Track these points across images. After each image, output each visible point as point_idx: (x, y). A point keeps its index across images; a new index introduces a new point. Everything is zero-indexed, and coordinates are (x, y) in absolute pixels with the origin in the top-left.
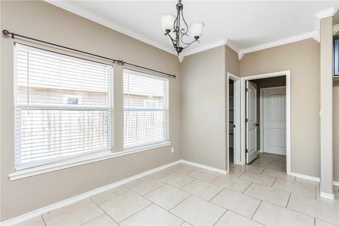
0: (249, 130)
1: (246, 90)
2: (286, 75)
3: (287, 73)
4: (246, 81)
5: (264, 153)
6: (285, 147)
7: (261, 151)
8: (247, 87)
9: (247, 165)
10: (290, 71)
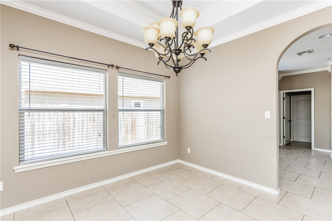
0: (286, 124)
1: (284, 99)
2: (311, 91)
3: (312, 90)
4: (283, 93)
5: (293, 141)
6: (310, 137)
7: (292, 140)
8: (284, 97)
9: (285, 146)
10: (314, 88)
